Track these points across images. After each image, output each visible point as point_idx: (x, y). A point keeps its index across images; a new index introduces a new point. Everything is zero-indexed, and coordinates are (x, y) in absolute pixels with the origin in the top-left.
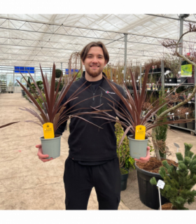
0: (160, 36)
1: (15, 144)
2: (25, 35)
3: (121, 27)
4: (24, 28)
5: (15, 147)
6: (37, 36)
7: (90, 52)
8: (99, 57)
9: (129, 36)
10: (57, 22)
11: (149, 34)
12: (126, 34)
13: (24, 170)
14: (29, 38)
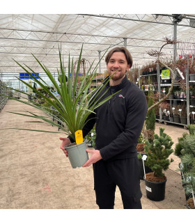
0: (158, 39)
1: (31, 142)
2: (29, 43)
3: (121, 32)
4: (30, 37)
5: (31, 144)
6: (41, 44)
8: (121, 62)
9: (128, 40)
10: (59, 30)
11: (146, 37)
12: (125, 39)
14: (34, 45)
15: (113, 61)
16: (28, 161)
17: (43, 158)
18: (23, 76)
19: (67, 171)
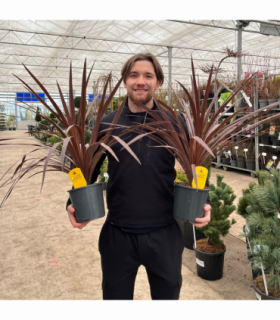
0: (216, 49)
1: (30, 193)
2: (32, 51)
3: (163, 38)
4: (33, 41)
5: (31, 196)
6: (49, 52)
7: (134, 69)
8: (148, 76)
9: (174, 50)
10: (76, 33)
11: (200, 46)
12: (170, 48)
13: (46, 218)
14: (38, 53)
15: (136, 75)
16: (25, 221)
17: (48, 216)
18: (21, 97)
19: (83, 237)
